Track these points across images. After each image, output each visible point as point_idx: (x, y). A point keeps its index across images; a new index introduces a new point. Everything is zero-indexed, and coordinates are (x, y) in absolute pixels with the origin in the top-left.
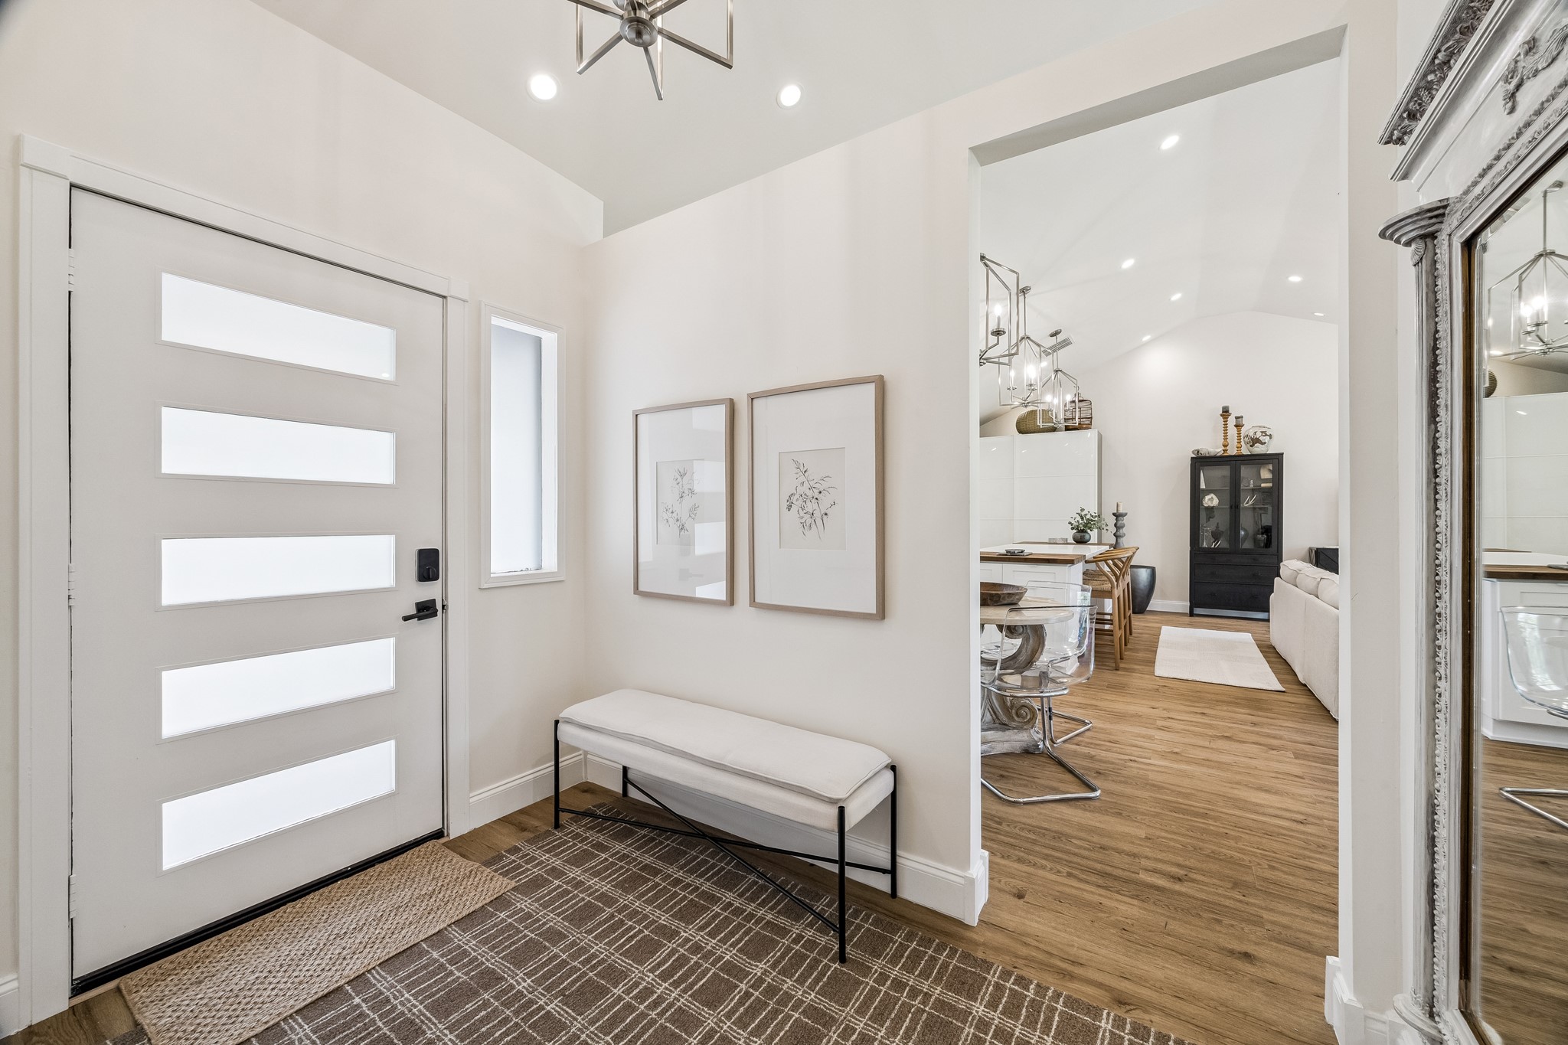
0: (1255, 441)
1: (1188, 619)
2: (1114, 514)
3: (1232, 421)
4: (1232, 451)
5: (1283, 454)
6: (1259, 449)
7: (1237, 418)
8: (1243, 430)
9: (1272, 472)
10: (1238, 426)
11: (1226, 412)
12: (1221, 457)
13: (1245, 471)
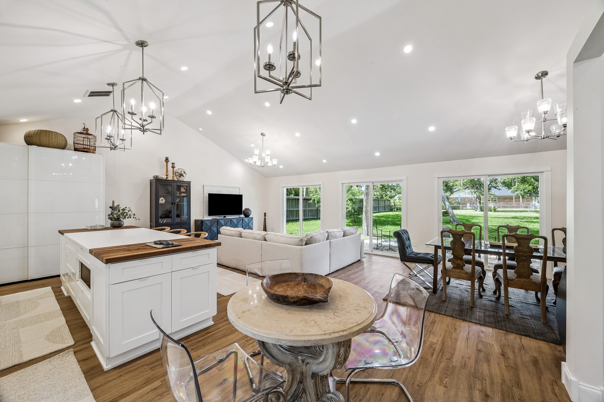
0: (180, 175)
2: (110, 207)
3: (170, 165)
4: (170, 178)
5: (190, 182)
6: (181, 179)
7: (172, 163)
10: (173, 167)
11: (167, 160)
12: (165, 180)
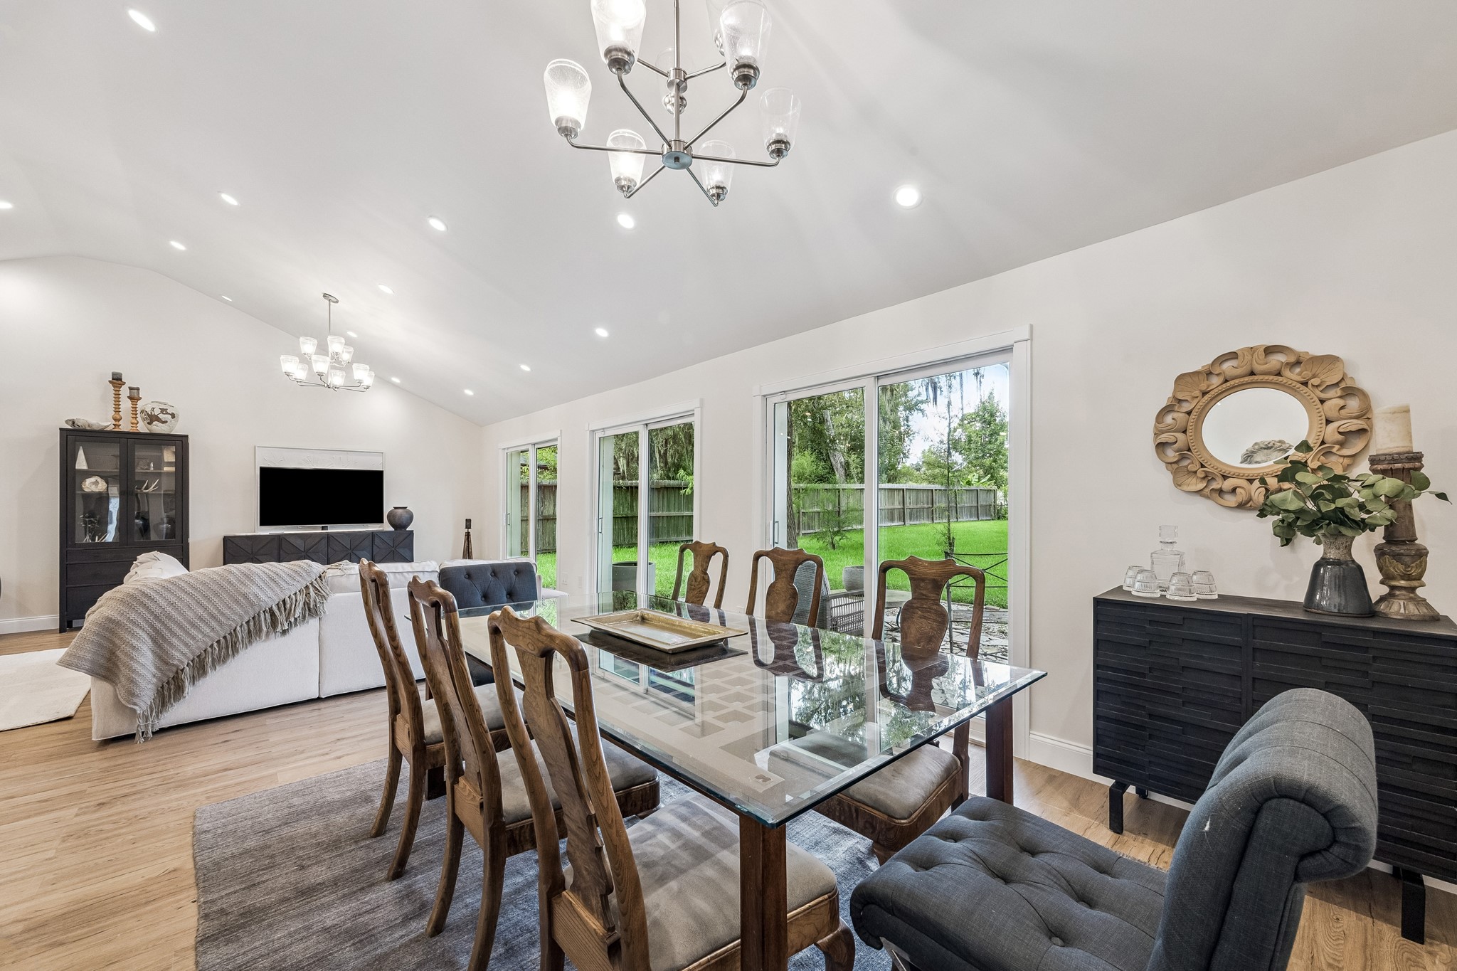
0: (152, 418)
1: (57, 636)
3: (125, 392)
4: (125, 427)
5: (187, 436)
6: (158, 428)
7: (131, 389)
8: (140, 404)
9: (176, 453)
10: (134, 398)
11: (117, 380)
12: (108, 432)
13: (141, 453)
